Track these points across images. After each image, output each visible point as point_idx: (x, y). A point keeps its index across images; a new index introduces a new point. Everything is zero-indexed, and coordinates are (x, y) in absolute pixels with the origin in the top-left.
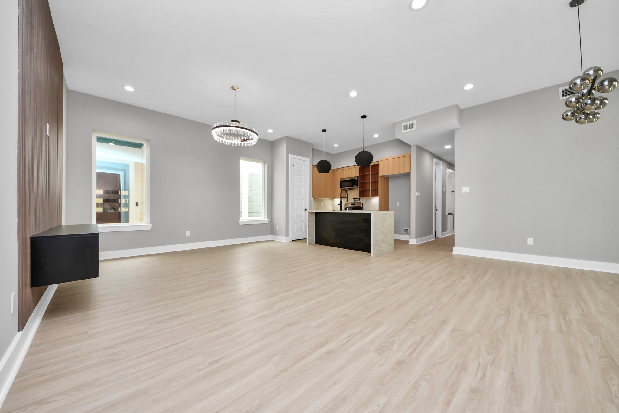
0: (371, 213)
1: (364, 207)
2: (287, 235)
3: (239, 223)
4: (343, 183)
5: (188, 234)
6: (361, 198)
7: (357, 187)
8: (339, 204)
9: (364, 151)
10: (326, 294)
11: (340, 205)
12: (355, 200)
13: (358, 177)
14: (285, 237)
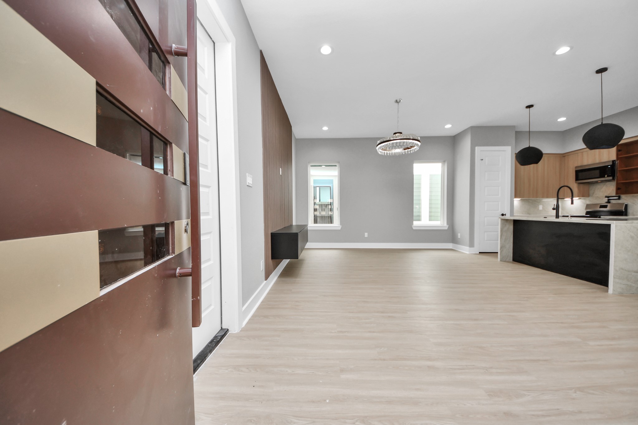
0: (610, 225)
1: (630, 211)
2: (471, 245)
3: (412, 228)
4: (580, 174)
5: (366, 235)
6: (623, 196)
7: (611, 178)
8: (554, 209)
9: (602, 125)
10: (476, 320)
11: (555, 211)
12: (609, 200)
13: (613, 161)
14: (468, 248)
